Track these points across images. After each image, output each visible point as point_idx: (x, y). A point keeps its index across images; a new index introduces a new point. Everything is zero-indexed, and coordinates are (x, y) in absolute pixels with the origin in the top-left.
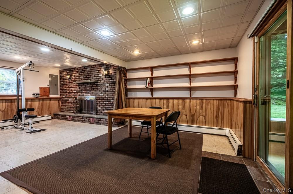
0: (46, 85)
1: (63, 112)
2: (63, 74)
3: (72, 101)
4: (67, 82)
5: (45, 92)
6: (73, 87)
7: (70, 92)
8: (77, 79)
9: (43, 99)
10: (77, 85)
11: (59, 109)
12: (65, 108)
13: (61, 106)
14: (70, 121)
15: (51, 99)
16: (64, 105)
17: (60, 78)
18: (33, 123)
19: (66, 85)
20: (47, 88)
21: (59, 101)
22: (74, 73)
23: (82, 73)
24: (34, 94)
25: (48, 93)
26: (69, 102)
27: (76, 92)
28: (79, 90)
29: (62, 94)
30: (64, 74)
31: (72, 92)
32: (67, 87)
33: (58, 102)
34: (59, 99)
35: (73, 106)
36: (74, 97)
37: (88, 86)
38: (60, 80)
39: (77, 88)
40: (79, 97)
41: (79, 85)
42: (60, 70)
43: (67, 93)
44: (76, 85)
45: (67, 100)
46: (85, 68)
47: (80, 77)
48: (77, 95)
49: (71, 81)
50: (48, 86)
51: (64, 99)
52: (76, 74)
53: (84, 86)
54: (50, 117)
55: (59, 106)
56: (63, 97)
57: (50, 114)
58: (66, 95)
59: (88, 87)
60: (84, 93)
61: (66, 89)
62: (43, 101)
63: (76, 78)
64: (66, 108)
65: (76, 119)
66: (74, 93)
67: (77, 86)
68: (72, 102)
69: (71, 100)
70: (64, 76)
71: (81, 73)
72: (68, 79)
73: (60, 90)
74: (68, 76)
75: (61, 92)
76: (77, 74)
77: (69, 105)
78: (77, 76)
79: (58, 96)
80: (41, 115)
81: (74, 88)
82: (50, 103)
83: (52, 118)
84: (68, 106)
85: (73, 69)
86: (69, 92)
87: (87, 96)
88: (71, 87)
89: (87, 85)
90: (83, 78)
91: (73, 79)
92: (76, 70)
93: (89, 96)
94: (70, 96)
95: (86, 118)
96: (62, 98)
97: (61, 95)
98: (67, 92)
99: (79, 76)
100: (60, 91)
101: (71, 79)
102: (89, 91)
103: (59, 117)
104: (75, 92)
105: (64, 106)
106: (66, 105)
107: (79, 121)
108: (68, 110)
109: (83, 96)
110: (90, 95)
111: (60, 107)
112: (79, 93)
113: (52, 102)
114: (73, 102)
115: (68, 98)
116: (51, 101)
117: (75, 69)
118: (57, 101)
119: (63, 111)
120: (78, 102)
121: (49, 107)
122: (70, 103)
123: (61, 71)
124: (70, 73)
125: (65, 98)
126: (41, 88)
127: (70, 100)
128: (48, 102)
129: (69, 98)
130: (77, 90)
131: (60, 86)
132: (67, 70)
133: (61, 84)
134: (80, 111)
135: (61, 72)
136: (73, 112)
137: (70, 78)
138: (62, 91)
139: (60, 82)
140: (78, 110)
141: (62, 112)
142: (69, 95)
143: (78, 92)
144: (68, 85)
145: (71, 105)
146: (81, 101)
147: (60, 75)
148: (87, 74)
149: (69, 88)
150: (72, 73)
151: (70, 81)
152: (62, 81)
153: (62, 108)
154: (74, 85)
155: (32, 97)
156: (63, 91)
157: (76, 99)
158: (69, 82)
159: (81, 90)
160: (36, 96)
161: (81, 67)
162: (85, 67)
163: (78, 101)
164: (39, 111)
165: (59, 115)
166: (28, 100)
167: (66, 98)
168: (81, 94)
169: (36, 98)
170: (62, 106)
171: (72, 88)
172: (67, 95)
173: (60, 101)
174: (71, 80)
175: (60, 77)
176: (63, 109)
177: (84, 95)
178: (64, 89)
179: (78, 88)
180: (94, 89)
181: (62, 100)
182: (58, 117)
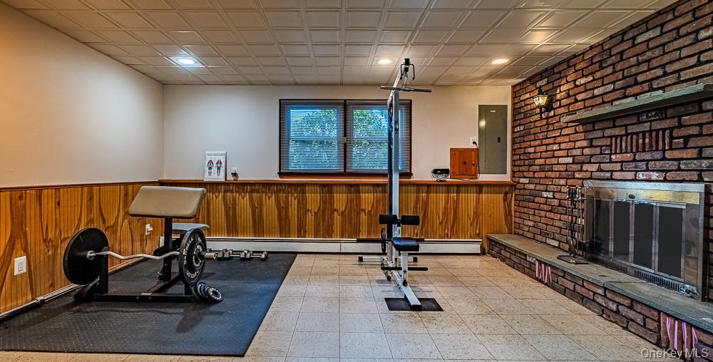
0: (469, 140)
1: (518, 234)
2: (522, 98)
3: (554, 198)
4: (538, 124)
5: (465, 163)
6: (558, 140)
7: (548, 161)
8: (580, 105)
9: (459, 186)
10: (580, 128)
11: (507, 224)
12: (527, 223)
13: (513, 213)
14: (541, 281)
15: (480, 187)
16: (526, 210)
17: (514, 115)
18: (409, 269)
19: (532, 137)
20: (473, 150)
21: (506, 193)
22: (567, 82)
23: (610, 70)
24: (435, 172)
25: (473, 167)
26: (542, 200)
27: (574, 163)
28: (587, 151)
29: (519, 171)
30: (528, 96)
31: (554, 161)
32: (538, 142)
33: (505, 200)
34: (507, 189)
35: (560, 220)
36: (563, 182)
37: (646, 126)
38: (514, 120)
39: (578, 144)
40: (588, 184)
41: (590, 127)
42: (514, 87)
43: (534, 168)
44: (576, 132)
45: (535, 194)
46: (630, 35)
47: (597, 92)
48: (577, 175)
49: (555, 115)
50: (474, 143)
51: (524, 189)
52: (575, 81)
53: (617, 132)
54: (476, 248)
55: (508, 214)
56: (522, 180)
57: (478, 235)
58: (531, 174)
59: (644, 133)
60: (618, 166)
61: (532, 150)
62: (458, 192)
63: (576, 101)
64: (531, 224)
65: (570, 285)
66: (562, 168)
67: (581, 136)
68: (556, 203)
69: (550, 195)
70: (528, 102)
71: (601, 68)
72: (541, 113)
73: (513, 155)
74: (542, 101)
75: (517, 163)
76: (583, 81)
77: (543, 213)
78: (582, 89)
79: (506, 178)
80: (452, 235)
81: (563, 146)
82: (478, 201)
83: (483, 253)
84: (538, 219)
85: (565, 66)
86: (542, 161)
87: (635, 180)
88: (551, 141)
89: (639, 122)
90: (614, 90)
91: (560, 107)
92: (575, 65)
93: (649, 181)
94: (546, 177)
95: (627, 302)
96: (518, 186)
97: (513, 172)
98: (538, 162)
99: (589, 86)
100: (513, 161)
101: (553, 109)
102: (647, 156)
103: (503, 252)
104: (570, 160)
105: (525, 216)
106: (531, 212)
107: (582, 300)
108: (538, 231)
109: (611, 179)
110: (655, 176)
111: (511, 216)
112: (585, 167)
113: (484, 196)
114: (560, 205)
115: (538, 188)
116: (480, 192)
117: (573, 62)
118: (502, 196)
119: (521, 232)
120: (580, 206)
121: (477, 214)
122: (545, 207)
123: (518, 88)
124: (550, 86)
125: (526, 186)
126: (454, 152)
127: (545, 194)
128: (472, 197)
129: (542, 188)
130: (578, 152)
131: (513, 143)
132: (537, 78)
133: (516, 135)
134: (592, 251)
135: (516, 91)
136: (556, 244)
137: (549, 107)
138: (520, 159)
139: (513, 127)
140: (580, 246)
141: (515, 234)
142: (543, 175)
143: (583, 163)
144: (540, 136)
145: (549, 215)
146: (599, 202)
147: (514, 104)
148: (639, 64)
149: (544, 147)
150: (556, 84)
151: (547, 118)
152: (520, 125)
153: (517, 220)
154: (565, 132)
155: (431, 180)
156: (522, 162)
157: (572, 194)
158: (544, 122)
159: (598, 151)
160: (441, 177)
161: (601, 44)
162: (624, 33)
163: (583, 201)
164: (446, 223)
165: (506, 247)
166: (421, 188)
167: (532, 187)
168: (600, 170)
169: (441, 181)
170: (518, 214)
171: (556, 147)
172: (536, 175)
173: (509, 195)
174: (552, 113)
175: (514, 109)
176: (519, 226)
177: (616, 175)
178: (525, 153)
179: (585, 143)
180: (687, 139)
181: (517, 192)
182: (500, 253)
